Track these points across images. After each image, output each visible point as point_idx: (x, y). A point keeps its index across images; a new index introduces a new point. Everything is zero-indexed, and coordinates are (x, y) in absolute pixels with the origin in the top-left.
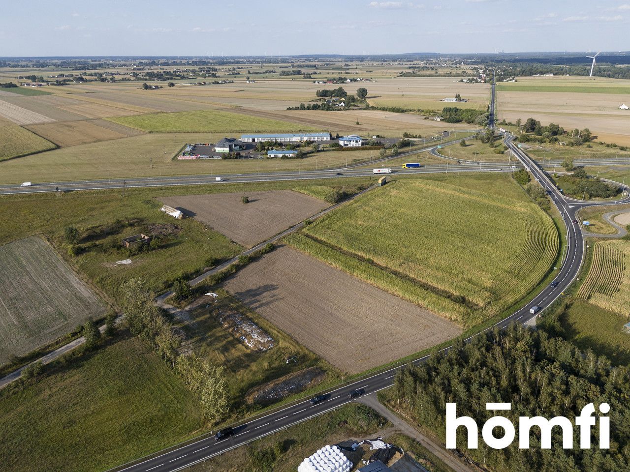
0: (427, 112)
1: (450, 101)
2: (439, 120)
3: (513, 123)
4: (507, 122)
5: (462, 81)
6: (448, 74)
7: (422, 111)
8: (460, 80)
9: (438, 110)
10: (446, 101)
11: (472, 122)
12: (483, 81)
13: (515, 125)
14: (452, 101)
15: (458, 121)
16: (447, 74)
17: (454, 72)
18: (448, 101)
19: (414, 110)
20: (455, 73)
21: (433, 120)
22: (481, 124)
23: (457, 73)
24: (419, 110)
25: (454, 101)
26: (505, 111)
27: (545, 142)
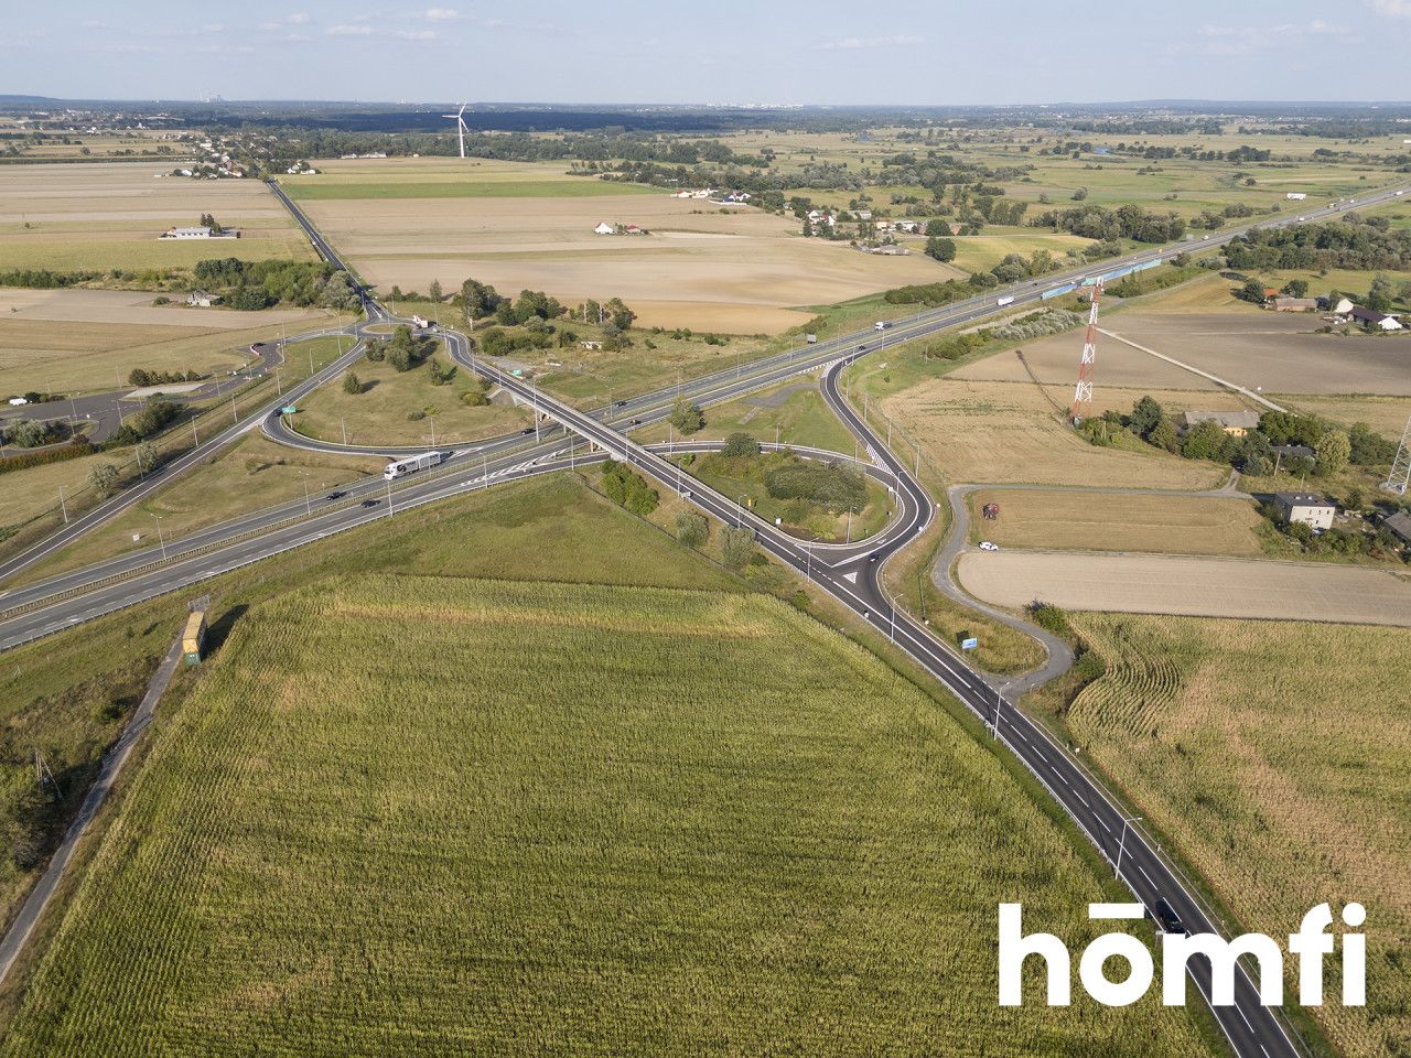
0: (146, 279)
1: (193, 237)
2: (205, 302)
3: (421, 294)
4: (404, 293)
5: (178, 173)
6: (122, 154)
7: (131, 278)
8: (172, 171)
9: (179, 269)
10: (179, 237)
11: (312, 301)
12: (239, 174)
13: (427, 300)
14: (198, 237)
15: (270, 303)
16: (118, 153)
17: (138, 148)
18: (186, 237)
19: (96, 276)
20: (140, 150)
21: (186, 305)
22: (342, 307)
23: (145, 152)
24: (117, 275)
25: (206, 236)
26: (367, 257)
27: (550, 346)
